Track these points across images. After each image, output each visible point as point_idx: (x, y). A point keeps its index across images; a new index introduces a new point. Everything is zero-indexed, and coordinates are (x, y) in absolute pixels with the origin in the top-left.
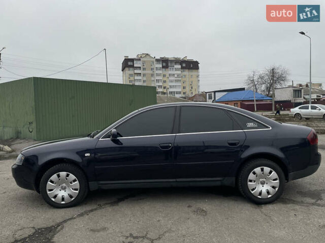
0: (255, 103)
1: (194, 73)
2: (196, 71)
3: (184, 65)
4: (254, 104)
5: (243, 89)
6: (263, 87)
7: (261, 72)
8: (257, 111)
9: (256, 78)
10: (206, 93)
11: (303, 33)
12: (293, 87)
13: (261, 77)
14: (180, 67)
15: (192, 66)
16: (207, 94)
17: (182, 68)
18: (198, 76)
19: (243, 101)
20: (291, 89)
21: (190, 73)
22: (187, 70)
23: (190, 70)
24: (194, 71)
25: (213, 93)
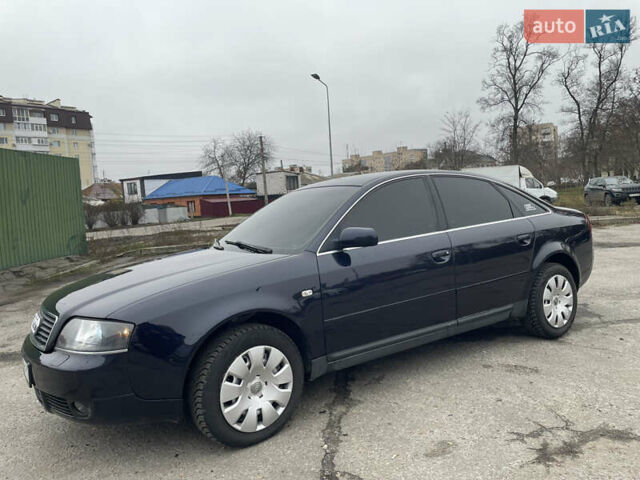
0: (229, 200)
1: (80, 137)
2: (86, 132)
3: (54, 118)
4: (227, 203)
5: (198, 174)
6: (233, 171)
7: (228, 143)
8: (233, 215)
9: (219, 153)
10: (122, 181)
11: (316, 77)
12: (284, 171)
13: (228, 153)
14: (44, 121)
15: (73, 122)
16: (125, 184)
17: (50, 124)
18: (91, 145)
19: (203, 196)
20: (282, 175)
21: (71, 137)
22: (64, 130)
23: (71, 131)
24: (79, 132)
25: (138, 182)
